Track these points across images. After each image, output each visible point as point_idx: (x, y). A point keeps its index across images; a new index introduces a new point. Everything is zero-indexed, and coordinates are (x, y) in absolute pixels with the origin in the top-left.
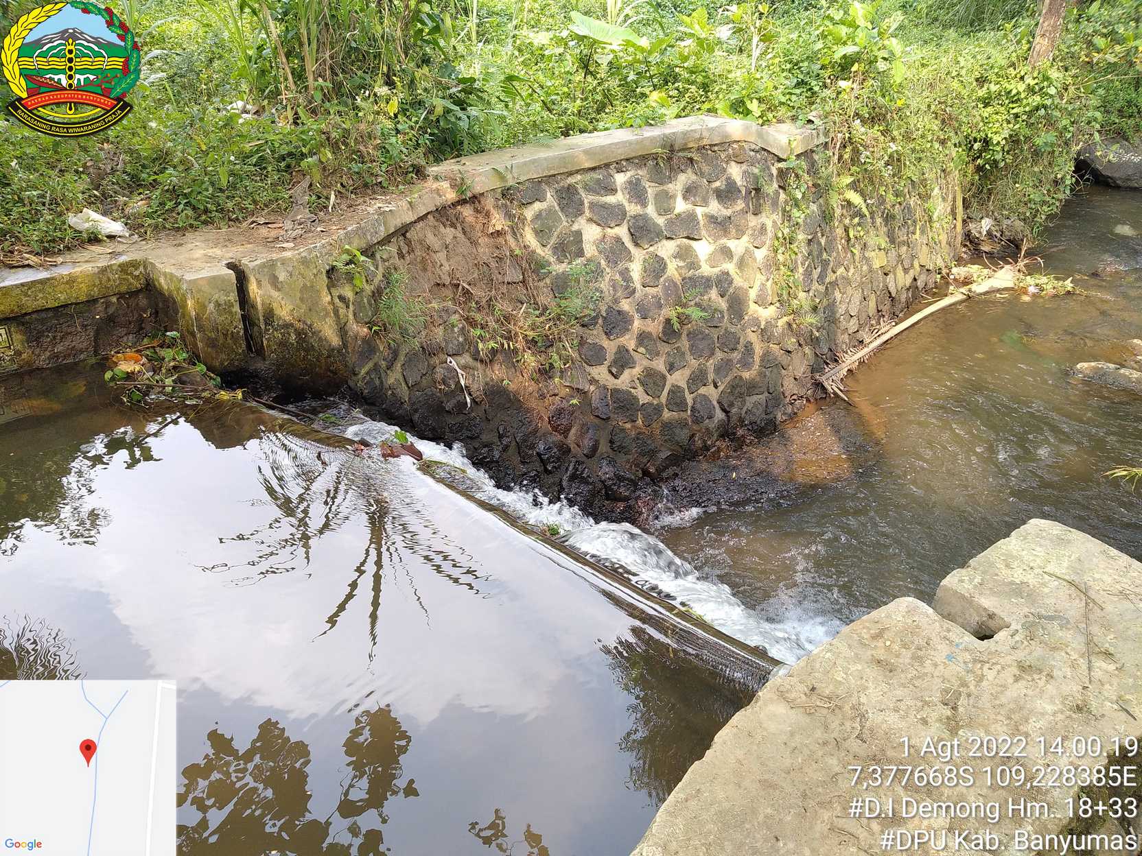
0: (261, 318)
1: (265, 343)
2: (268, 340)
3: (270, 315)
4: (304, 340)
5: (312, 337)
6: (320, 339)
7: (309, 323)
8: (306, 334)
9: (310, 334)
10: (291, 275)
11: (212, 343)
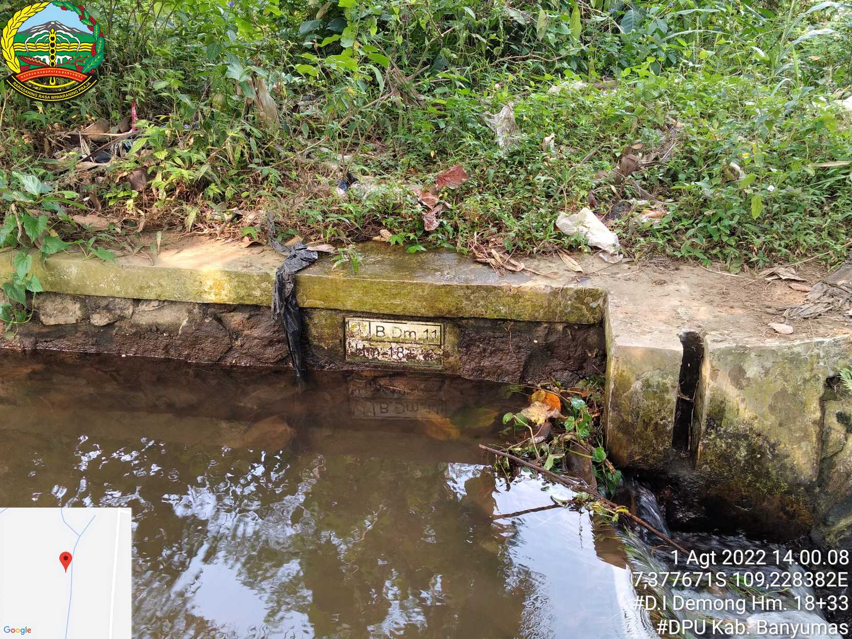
0: (705, 417)
1: (700, 448)
2: (706, 446)
3: (718, 415)
4: (758, 461)
5: (771, 461)
6: (783, 467)
7: (772, 441)
8: (763, 454)
9: (770, 457)
10: (767, 373)
11: (625, 428)
